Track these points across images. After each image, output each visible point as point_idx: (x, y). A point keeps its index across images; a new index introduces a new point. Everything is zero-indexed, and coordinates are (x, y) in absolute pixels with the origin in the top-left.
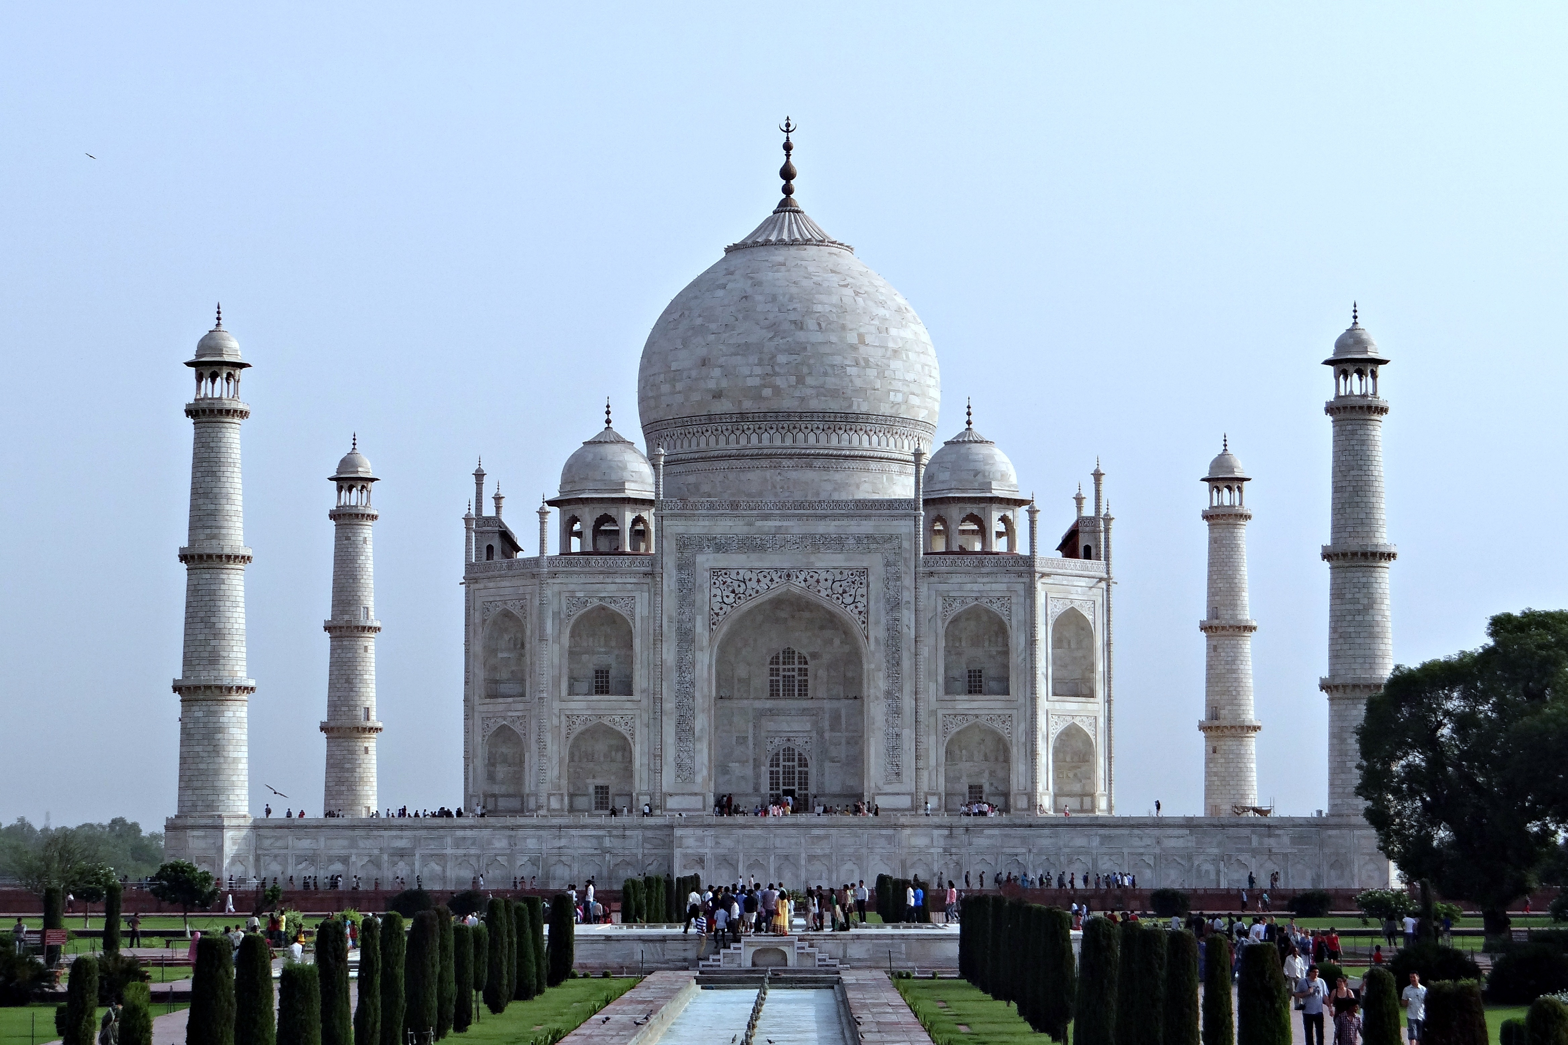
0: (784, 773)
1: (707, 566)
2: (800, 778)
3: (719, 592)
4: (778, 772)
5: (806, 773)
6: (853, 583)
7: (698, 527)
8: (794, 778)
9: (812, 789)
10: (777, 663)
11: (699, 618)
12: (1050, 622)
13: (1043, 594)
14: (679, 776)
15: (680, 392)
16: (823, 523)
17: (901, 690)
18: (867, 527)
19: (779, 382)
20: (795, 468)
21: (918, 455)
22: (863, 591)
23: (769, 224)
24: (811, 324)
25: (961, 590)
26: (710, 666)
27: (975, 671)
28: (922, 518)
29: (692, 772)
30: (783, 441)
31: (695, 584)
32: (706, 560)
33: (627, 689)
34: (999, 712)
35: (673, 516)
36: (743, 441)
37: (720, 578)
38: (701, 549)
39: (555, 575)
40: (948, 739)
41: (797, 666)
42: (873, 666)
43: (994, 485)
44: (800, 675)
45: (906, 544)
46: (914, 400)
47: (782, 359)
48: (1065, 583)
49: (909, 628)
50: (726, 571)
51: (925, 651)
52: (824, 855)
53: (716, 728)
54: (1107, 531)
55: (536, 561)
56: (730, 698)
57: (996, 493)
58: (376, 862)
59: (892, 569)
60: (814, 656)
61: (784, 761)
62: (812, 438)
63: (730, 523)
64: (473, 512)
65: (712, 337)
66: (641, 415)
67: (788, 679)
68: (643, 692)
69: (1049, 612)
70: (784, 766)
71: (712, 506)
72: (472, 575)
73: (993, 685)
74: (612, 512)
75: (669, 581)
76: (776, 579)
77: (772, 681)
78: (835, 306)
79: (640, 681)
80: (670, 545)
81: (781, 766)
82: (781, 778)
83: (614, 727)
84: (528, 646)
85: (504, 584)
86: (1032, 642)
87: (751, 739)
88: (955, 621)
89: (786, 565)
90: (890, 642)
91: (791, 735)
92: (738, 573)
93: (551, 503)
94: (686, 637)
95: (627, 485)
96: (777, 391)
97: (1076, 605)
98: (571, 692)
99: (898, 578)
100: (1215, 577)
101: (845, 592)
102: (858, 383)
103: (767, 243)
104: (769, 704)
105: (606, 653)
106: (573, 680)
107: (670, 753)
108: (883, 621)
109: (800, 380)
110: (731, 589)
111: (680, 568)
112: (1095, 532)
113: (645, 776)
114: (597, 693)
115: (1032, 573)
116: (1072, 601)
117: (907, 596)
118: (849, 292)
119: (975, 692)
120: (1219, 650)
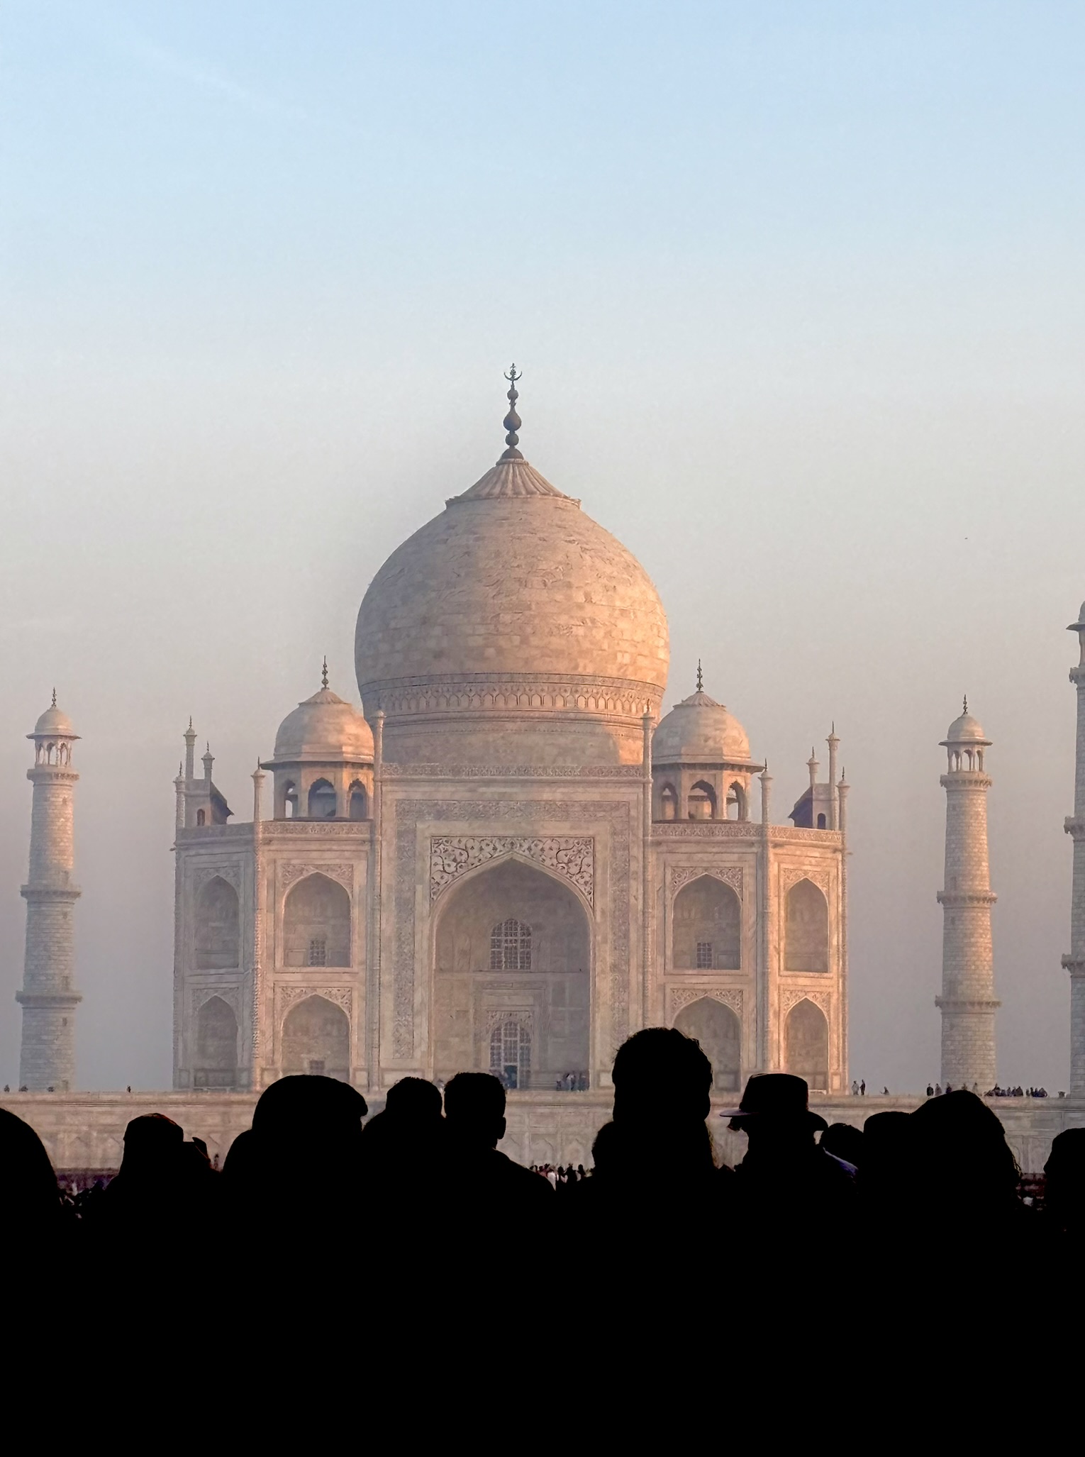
0: (505, 1049)
1: (427, 834)
2: (522, 1054)
3: (439, 861)
4: (499, 1047)
5: (528, 1049)
6: (580, 851)
7: (419, 793)
8: (516, 1054)
9: (535, 1067)
10: (499, 935)
11: (419, 887)
12: (783, 894)
13: (776, 864)
14: (397, 1051)
15: (398, 652)
16: (547, 789)
17: (628, 963)
18: (593, 795)
19: (502, 642)
20: (518, 732)
21: (646, 719)
22: (589, 860)
23: (491, 477)
24: (536, 581)
25: (688, 860)
26: (430, 939)
27: (704, 945)
28: (651, 785)
29: (412, 1047)
30: (506, 702)
31: (414, 853)
32: (427, 827)
33: (343, 959)
34: (728, 987)
35: (392, 781)
36: (464, 703)
37: (440, 847)
38: (420, 815)
39: (269, 842)
40: (676, 1014)
41: (519, 938)
42: (599, 938)
43: (725, 750)
44: (522, 947)
45: (633, 813)
46: (642, 662)
47: (506, 618)
48: (798, 853)
49: (636, 900)
50: (448, 837)
51: (653, 924)
52: (549, 1135)
53: (436, 1001)
54: (841, 797)
55: (251, 828)
56: (451, 970)
57: (727, 759)
58: (85, 1140)
59: (619, 839)
60: (538, 927)
61: (506, 1035)
62: (536, 701)
63: (454, 789)
64: (184, 775)
65: (433, 595)
66: (358, 674)
67: (511, 952)
68: (361, 963)
69: (782, 883)
70: (506, 1041)
71: (433, 772)
72: (185, 842)
73: (723, 958)
74: (329, 777)
75: (387, 849)
76: (499, 847)
77: (493, 952)
78: (560, 563)
79: (358, 950)
80: (389, 812)
81: (503, 1041)
82: (503, 1054)
83: (330, 1000)
84: (241, 916)
85: (217, 851)
86: (763, 915)
87: (472, 1011)
88: (683, 891)
89: (511, 832)
90: (617, 913)
91: (513, 1009)
92: (460, 841)
93: (265, 766)
94: (405, 906)
95: (344, 749)
96: (500, 651)
97: (809, 876)
98: (287, 963)
99: (627, 848)
100: (953, 846)
101: (570, 861)
102: (586, 645)
103: (489, 496)
104: (490, 977)
105: (320, 923)
106: (288, 951)
107: (389, 1027)
108: (610, 892)
109: (525, 641)
110: (452, 857)
111: (400, 835)
112: (829, 801)
113: (362, 1051)
114: (313, 964)
115: (763, 844)
116: (806, 872)
117: (635, 866)
118: (574, 548)
119: (705, 965)
120: (957, 922)
